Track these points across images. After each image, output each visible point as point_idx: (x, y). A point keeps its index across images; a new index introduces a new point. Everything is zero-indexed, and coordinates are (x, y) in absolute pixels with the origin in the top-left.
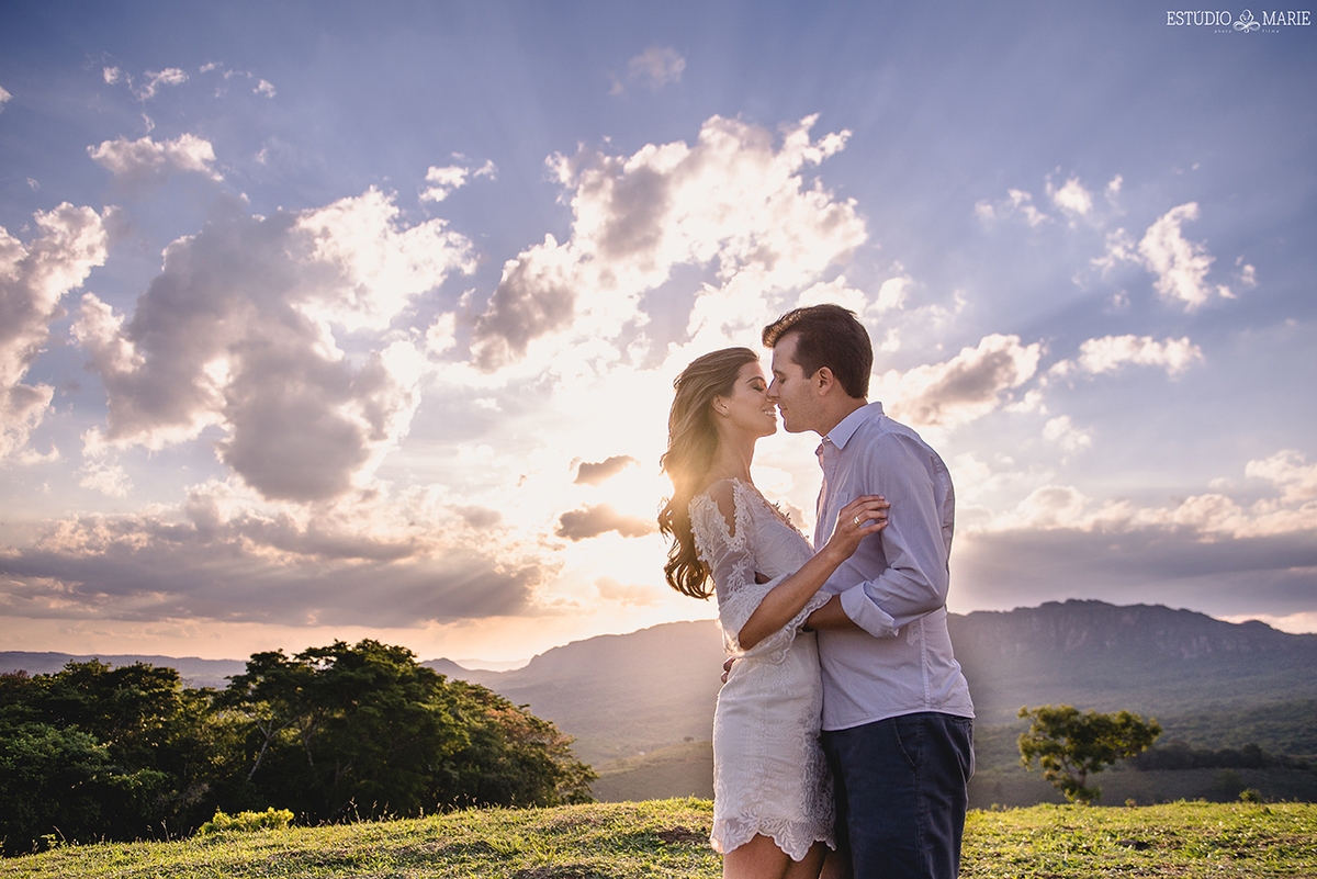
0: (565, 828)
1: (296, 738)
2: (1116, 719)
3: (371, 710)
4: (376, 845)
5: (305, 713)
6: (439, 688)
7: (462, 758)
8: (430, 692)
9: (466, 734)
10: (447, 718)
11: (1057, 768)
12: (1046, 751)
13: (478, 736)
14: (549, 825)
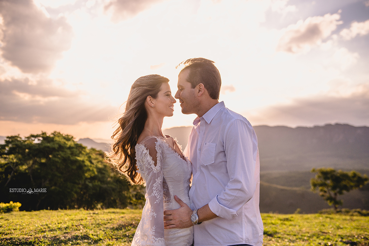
0: (121, 228)
1: (26, 169)
2: (350, 174)
3: (57, 159)
4: (43, 234)
5: (30, 159)
6: (85, 151)
7: (93, 179)
8: (81, 153)
9: (95, 170)
10: (87, 163)
11: (325, 192)
12: (321, 185)
13: (100, 170)
14: (115, 226)
